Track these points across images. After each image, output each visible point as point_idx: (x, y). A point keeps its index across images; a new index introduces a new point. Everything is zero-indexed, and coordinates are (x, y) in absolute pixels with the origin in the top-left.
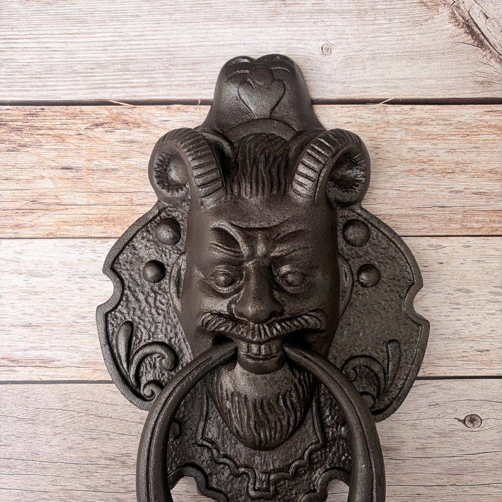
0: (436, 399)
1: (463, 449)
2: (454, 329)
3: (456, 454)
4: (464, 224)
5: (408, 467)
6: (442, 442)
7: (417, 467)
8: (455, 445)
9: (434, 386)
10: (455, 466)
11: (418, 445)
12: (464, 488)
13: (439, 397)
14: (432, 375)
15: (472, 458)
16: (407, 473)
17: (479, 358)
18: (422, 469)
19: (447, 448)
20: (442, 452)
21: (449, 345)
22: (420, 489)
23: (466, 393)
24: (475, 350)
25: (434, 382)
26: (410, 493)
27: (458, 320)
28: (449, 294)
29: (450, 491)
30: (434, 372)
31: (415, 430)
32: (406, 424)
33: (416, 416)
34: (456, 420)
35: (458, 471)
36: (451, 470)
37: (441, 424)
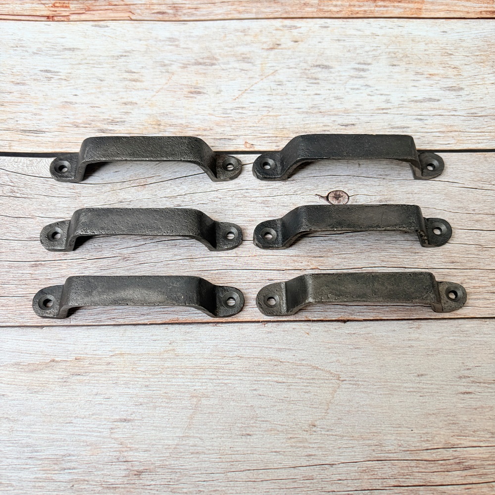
2: (312, 103)
4: (321, 8)
10: (317, 247)
15: (338, 238)
16: (255, 256)
21: (307, 119)
22: (272, 274)
24: (339, 124)
26: (259, 278)
27: (316, 94)
28: (305, 69)
31: (266, 208)
32: (256, 201)
33: (268, 193)
34: (318, 196)
35: (321, 253)
36: (312, 252)
37: (299, 201)
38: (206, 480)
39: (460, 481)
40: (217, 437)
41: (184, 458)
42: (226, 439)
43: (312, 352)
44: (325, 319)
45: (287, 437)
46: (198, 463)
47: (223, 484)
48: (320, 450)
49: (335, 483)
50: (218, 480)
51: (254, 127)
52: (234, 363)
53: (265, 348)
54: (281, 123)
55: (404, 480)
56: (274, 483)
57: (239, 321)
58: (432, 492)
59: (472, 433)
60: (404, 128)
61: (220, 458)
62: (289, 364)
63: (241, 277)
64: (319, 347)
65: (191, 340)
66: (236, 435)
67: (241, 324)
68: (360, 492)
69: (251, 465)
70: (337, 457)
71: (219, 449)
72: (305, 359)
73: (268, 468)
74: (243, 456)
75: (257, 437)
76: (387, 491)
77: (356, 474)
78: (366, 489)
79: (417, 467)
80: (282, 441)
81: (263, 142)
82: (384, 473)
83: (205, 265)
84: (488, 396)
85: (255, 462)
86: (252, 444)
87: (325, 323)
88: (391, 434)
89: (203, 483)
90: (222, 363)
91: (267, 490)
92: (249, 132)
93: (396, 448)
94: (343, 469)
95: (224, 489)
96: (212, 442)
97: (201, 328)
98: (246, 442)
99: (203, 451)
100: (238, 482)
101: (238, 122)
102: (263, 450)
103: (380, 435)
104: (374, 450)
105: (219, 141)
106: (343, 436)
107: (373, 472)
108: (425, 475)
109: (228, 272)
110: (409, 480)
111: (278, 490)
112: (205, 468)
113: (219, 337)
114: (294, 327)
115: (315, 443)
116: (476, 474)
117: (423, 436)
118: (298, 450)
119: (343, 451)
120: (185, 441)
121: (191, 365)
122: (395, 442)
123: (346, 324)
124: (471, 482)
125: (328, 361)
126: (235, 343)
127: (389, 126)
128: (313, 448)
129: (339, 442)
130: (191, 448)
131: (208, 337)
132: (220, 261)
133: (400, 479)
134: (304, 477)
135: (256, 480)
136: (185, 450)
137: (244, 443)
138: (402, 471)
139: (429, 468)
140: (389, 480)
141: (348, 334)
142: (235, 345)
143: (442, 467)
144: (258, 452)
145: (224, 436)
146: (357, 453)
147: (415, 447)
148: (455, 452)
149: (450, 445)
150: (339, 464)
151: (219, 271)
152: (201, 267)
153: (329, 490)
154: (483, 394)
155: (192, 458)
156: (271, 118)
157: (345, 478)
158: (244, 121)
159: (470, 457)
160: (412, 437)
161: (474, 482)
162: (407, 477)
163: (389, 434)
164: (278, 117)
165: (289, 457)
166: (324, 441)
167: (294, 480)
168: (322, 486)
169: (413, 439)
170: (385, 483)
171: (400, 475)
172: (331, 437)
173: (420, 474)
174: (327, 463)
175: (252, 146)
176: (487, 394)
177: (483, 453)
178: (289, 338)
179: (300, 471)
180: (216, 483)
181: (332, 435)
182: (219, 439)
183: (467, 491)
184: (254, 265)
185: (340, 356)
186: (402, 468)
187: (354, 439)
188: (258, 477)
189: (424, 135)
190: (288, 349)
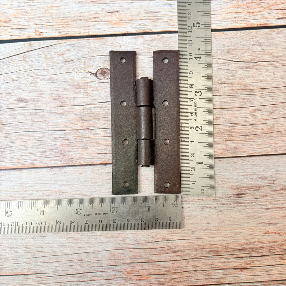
0: (71, 56)
1: (95, 98)
3: (89, 103)
5: (45, 115)
6: (76, 93)
7: (54, 115)
8: (87, 95)
9: (68, 45)
10: (88, 113)
11: (54, 96)
12: (96, 131)
13: (73, 54)
14: (67, 35)
15: (103, 106)
16: (45, 121)
17: (110, 19)
18: (58, 116)
19: (80, 98)
20: (77, 101)
21: (82, 8)
22: (56, 133)
23: (98, 50)
24: (106, 12)
25: (69, 41)
26: (48, 137)
29: (84, 134)
30: (69, 33)
31: (52, 84)
32: (44, 78)
33: (53, 72)
34: (89, 73)
35: (91, 117)
36: (85, 116)
37: (76, 77)
38: (19, 263)
39: (169, 259)
40: (25, 238)
41: (6, 251)
42: (31, 239)
43: (83, 185)
44: (92, 164)
45: (67, 237)
46: (14, 253)
47: (29, 265)
48: (86, 244)
49: (95, 262)
50: (26, 262)
51: (42, 17)
52: (34, 194)
53: (53, 184)
54: (62, 13)
55: (136, 259)
56: (59, 263)
57: (36, 167)
58: (152, 265)
59: (180, 232)
60: (156, 13)
61: (27, 250)
62: (68, 194)
63: (36, 136)
64: (87, 182)
65: (6, 180)
66: (36, 237)
67: (37, 169)
68: (109, 266)
69: (45, 253)
70: (97, 248)
71: (26, 245)
72: (78, 190)
73: (56, 255)
74: (41, 248)
75: (49, 237)
76: (126, 266)
77: (108, 257)
78: (113, 265)
79: (144, 252)
80: (64, 239)
81: (49, 30)
82: (124, 256)
83: (11, 129)
84: (193, 209)
85: (48, 252)
86: (46, 242)
87: (92, 166)
88: (130, 234)
89: (17, 264)
90: (26, 194)
91: (55, 267)
92: (39, 21)
93: (133, 242)
94: (100, 254)
95: (30, 267)
96: (22, 241)
97: (11, 172)
98: (42, 241)
99: (17, 246)
100: (38, 264)
101: (29, 13)
102: (52, 245)
103: (124, 234)
104: (119, 243)
105: (16, 31)
106: (101, 236)
107: (118, 256)
108: (149, 256)
109: (27, 134)
110: (139, 259)
111: (62, 267)
112: (18, 256)
113: (23, 178)
114: (72, 169)
115: (84, 240)
116: (179, 255)
117: (150, 235)
118: (74, 244)
119: (100, 244)
120: (6, 241)
121: (7, 196)
122: (133, 238)
123: (106, 166)
124: (176, 260)
125: (93, 191)
126: (33, 182)
127: (145, 12)
128: (83, 243)
129: (99, 239)
130: (9, 245)
131: (16, 178)
132: (21, 126)
133: (133, 259)
134: (77, 259)
135: (48, 262)
136: (6, 246)
137: (41, 241)
138: (135, 255)
139: (152, 253)
140: (127, 260)
141: (107, 172)
142: (33, 183)
143: (159, 252)
144: (50, 246)
145: (29, 237)
146: (109, 246)
147: (144, 241)
148: (169, 243)
149: (166, 239)
150: (98, 252)
151: (21, 133)
152: (9, 130)
153: (91, 266)
154: (190, 208)
155: (11, 251)
156: (54, 8)
157: (101, 259)
158: (34, 12)
159: (177, 246)
160: (143, 235)
161: (178, 260)
162: (138, 258)
163: (129, 234)
164: (60, 8)
165: (69, 248)
166: (89, 239)
167: (71, 261)
168: (87, 264)
169: (143, 237)
170: (124, 262)
171: (133, 257)
172: (94, 236)
173: (146, 256)
174: (91, 251)
175: (40, 34)
176: (193, 208)
177: (185, 243)
178: (68, 177)
179: (75, 256)
180: (25, 264)
181: (94, 235)
182: (26, 239)
183: (173, 264)
184: (44, 128)
185: (101, 187)
186: (135, 253)
187: (108, 238)
188: (50, 260)
189: (171, 18)
190: (68, 184)
